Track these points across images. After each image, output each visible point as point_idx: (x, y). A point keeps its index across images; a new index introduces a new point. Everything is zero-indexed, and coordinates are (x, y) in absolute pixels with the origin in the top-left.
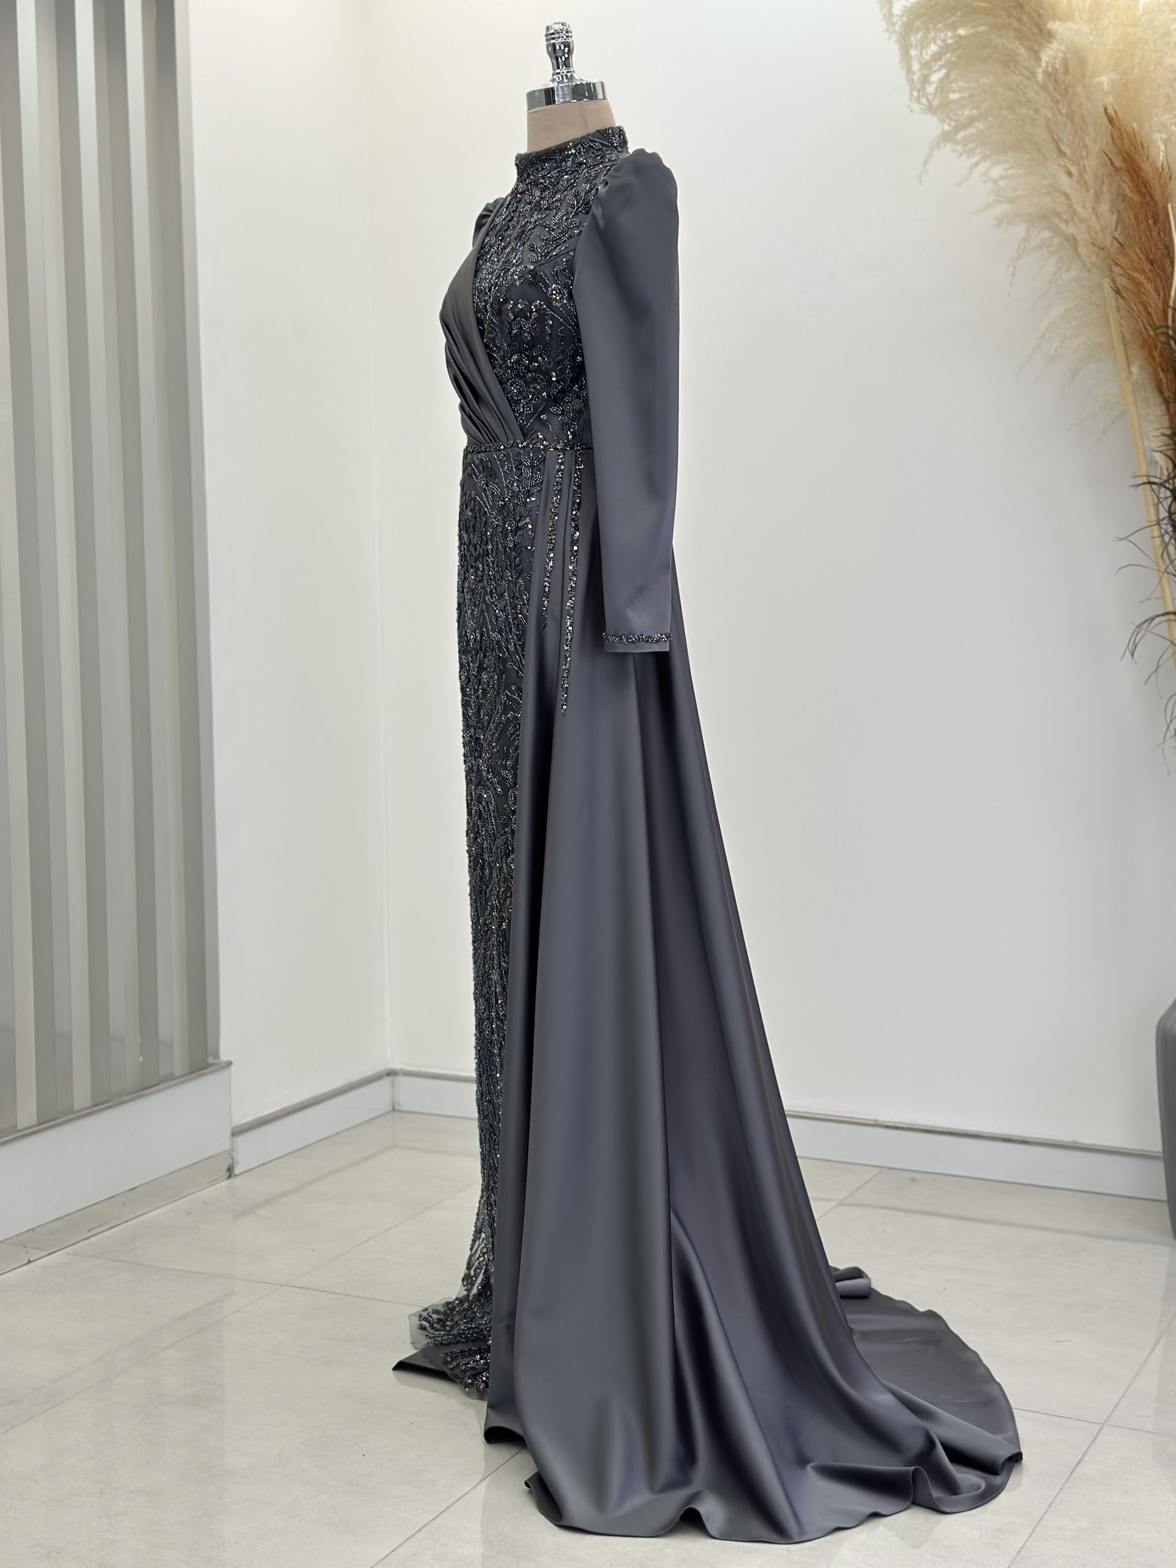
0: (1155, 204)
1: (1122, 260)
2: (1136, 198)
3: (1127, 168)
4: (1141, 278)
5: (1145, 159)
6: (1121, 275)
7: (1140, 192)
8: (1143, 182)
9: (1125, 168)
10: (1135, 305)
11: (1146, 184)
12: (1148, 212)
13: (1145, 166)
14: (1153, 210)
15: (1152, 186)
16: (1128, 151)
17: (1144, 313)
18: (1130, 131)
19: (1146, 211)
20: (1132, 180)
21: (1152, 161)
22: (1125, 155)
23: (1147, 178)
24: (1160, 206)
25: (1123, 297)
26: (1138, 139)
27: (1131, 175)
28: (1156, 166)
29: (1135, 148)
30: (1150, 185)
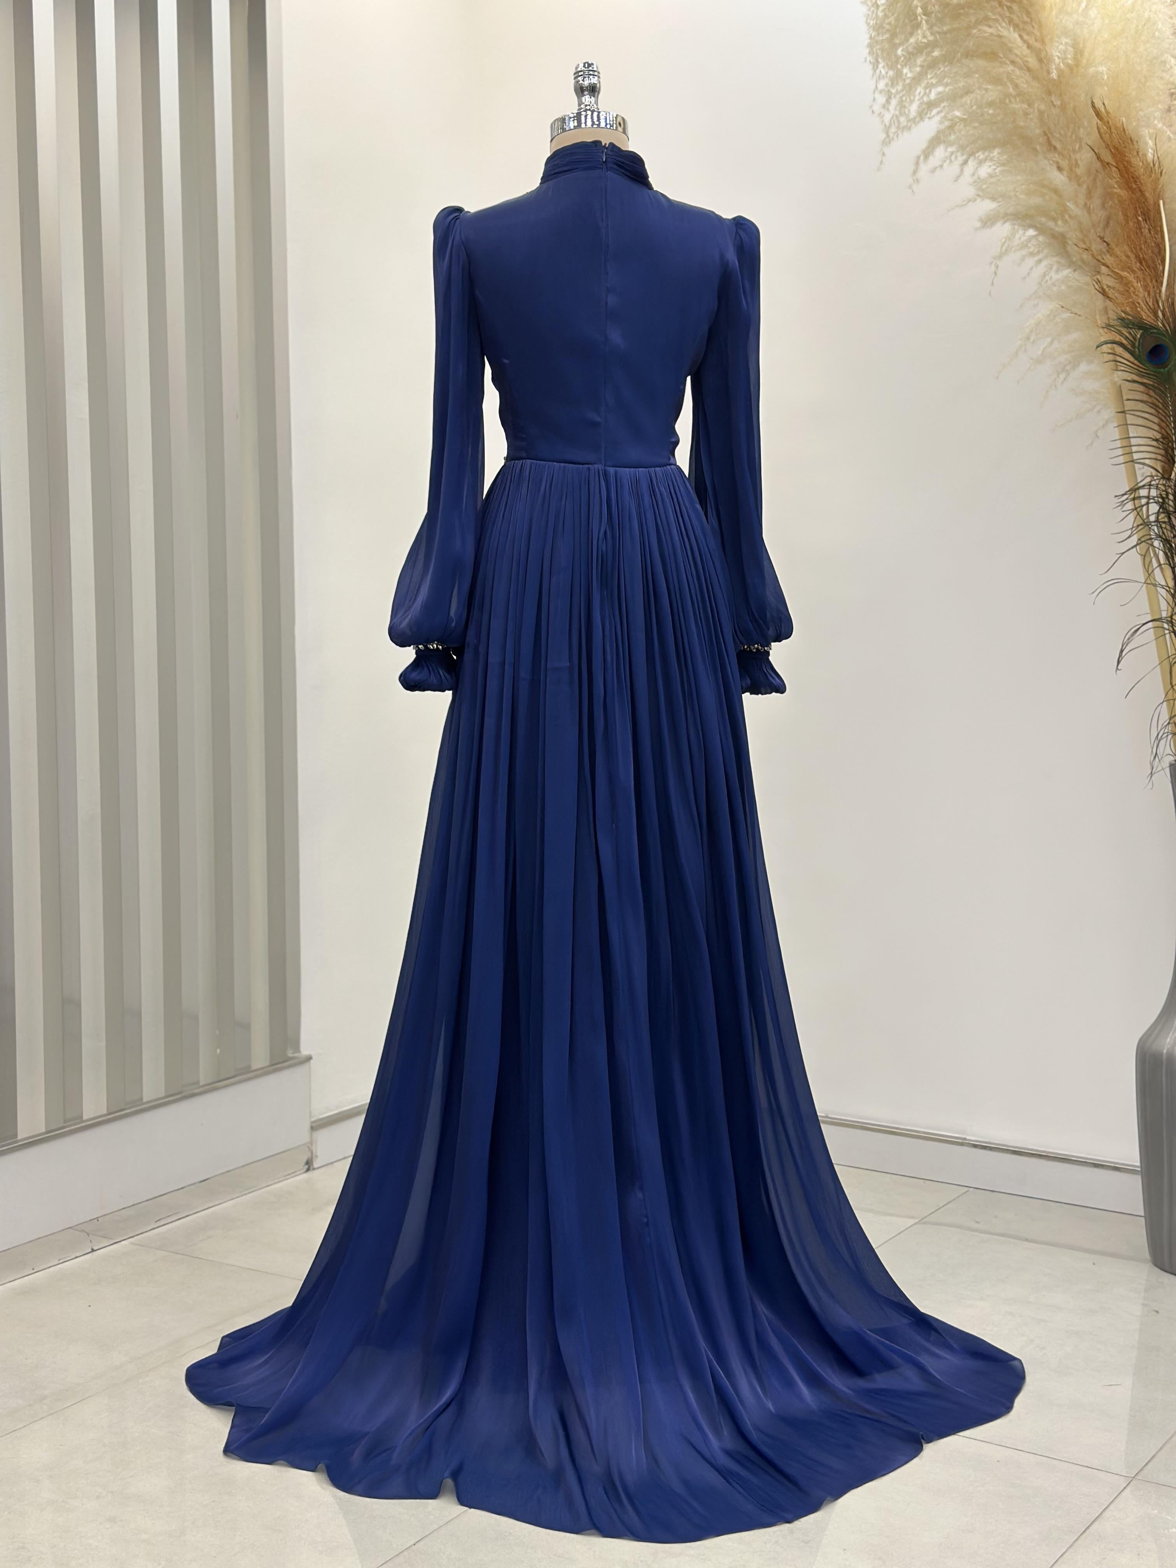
0: (1146, 199)
1: (1109, 259)
2: (1123, 193)
3: (1116, 163)
4: (1131, 277)
5: (1135, 153)
6: (1108, 275)
7: (1130, 188)
8: (1133, 178)
11: (1136, 179)
12: (1138, 208)
13: (1134, 160)
14: (1144, 206)
15: (1142, 181)
16: (1116, 146)
18: (1119, 126)
19: (1136, 207)
20: (1122, 176)
21: (1143, 155)
22: (1113, 151)
23: (1137, 174)
24: (1151, 201)
25: (1108, 297)
26: (1127, 132)
27: (1119, 170)
28: (1146, 160)
29: (1124, 142)
30: (1140, 182)
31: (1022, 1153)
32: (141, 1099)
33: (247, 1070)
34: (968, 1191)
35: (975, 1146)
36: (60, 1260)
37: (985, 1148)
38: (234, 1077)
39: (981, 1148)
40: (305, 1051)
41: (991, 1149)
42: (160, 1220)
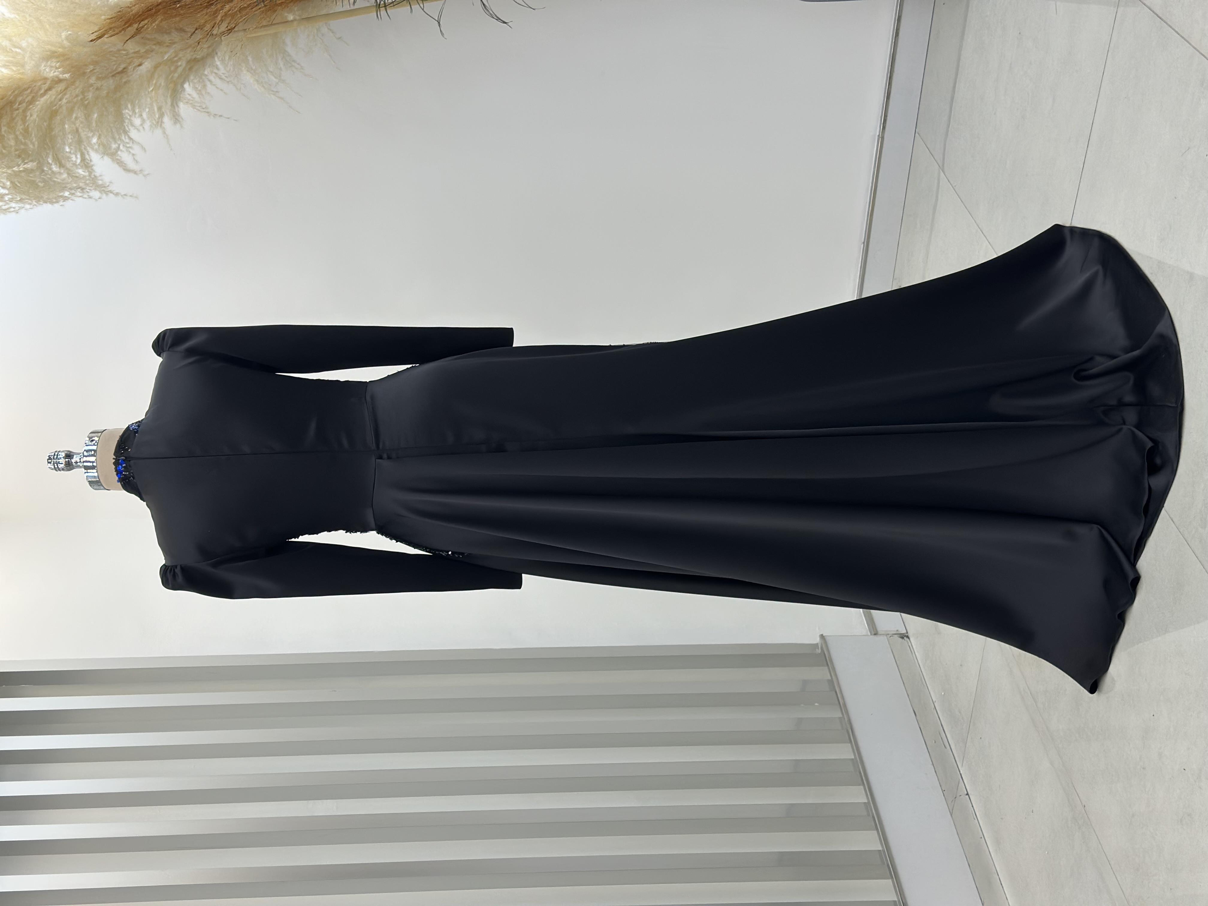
2: (159, 18)
3: (137, 23)
5: (129, 10)
6: (219, 27)
7: (156, 14)
8: (148, 11)
9: (137, 25)
10: (241, 17)
11: (148, 9)
13: (135, 9)
16: (124, 23)
17: (248, 10)
18: (109, 21)
19: (170, 9)
20: (146, 18)
21: (131, 4)
22: (126, 26)
25: (236, 26)
26: (114, 15)
27: (142, 21)
29: (122, 18)
30: (150, 6)
31: (889, 91)
32: (852, 759)
33: (831, 682)
34: (918, 133)
35: (884, 128)
36: (975, 819)
37: (885, 121)
38: (836, 692)
39: (886, 123)
40: (817, 640)
41: (886, 116)
42: (944, 745)
